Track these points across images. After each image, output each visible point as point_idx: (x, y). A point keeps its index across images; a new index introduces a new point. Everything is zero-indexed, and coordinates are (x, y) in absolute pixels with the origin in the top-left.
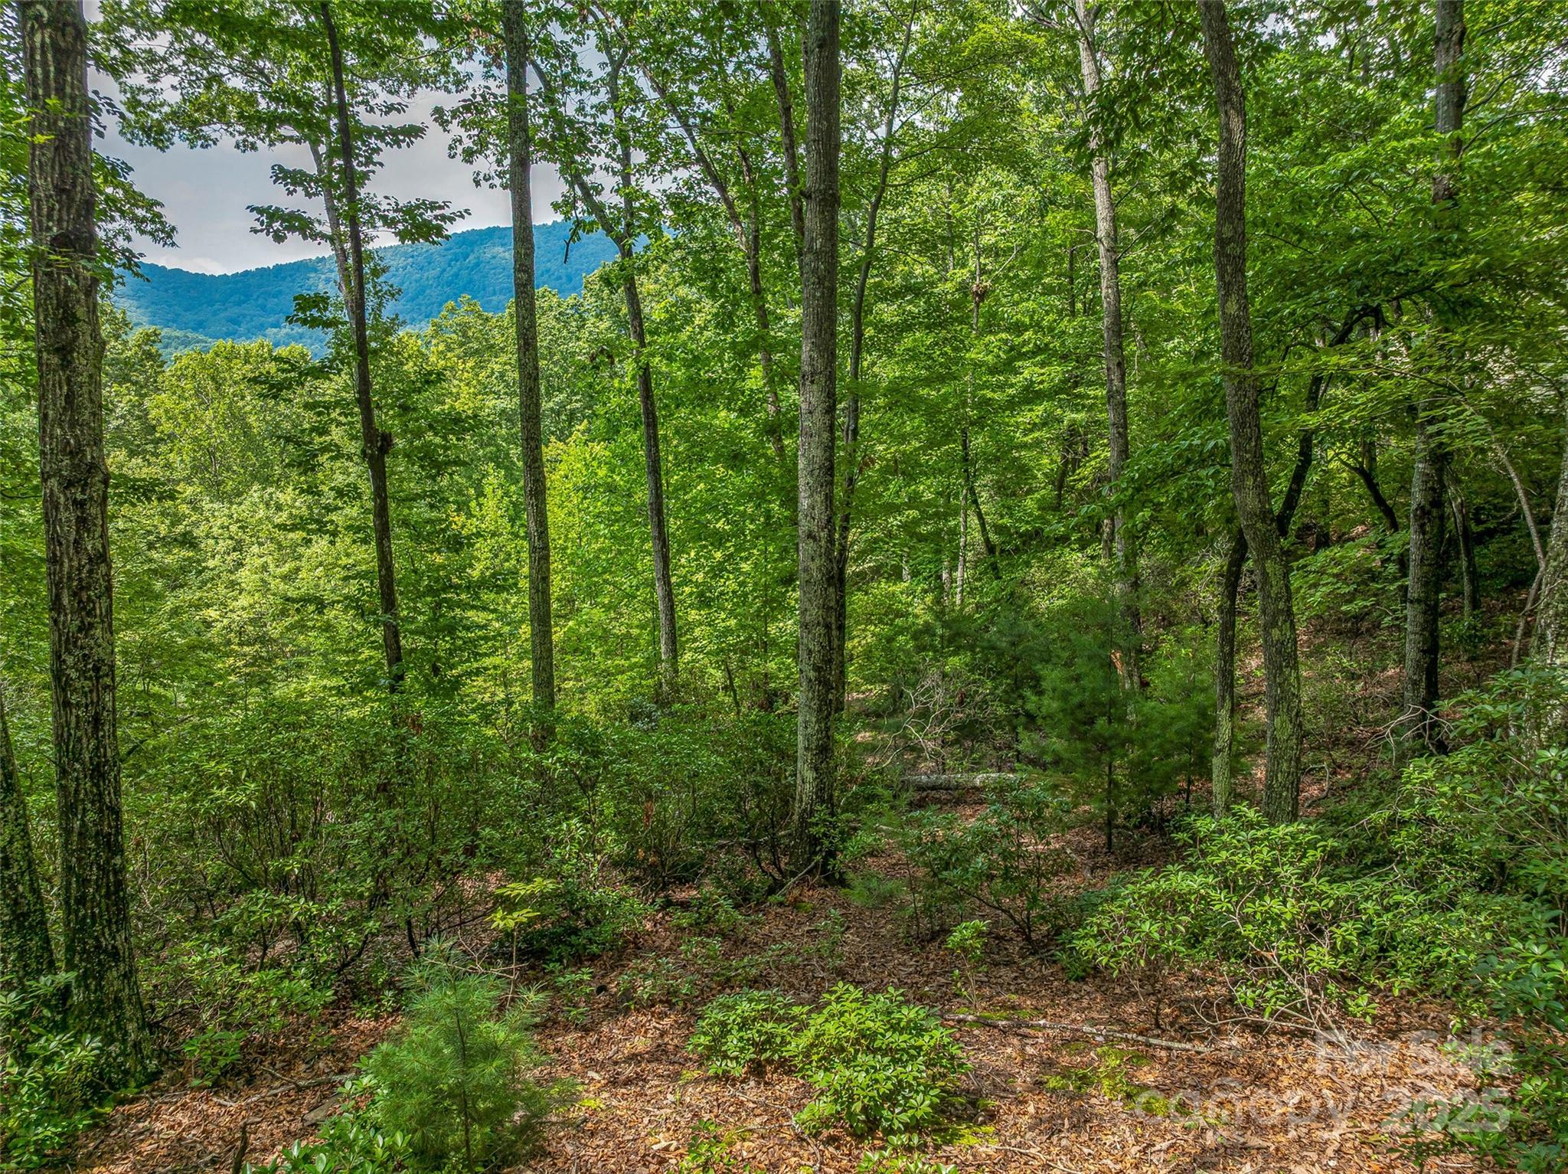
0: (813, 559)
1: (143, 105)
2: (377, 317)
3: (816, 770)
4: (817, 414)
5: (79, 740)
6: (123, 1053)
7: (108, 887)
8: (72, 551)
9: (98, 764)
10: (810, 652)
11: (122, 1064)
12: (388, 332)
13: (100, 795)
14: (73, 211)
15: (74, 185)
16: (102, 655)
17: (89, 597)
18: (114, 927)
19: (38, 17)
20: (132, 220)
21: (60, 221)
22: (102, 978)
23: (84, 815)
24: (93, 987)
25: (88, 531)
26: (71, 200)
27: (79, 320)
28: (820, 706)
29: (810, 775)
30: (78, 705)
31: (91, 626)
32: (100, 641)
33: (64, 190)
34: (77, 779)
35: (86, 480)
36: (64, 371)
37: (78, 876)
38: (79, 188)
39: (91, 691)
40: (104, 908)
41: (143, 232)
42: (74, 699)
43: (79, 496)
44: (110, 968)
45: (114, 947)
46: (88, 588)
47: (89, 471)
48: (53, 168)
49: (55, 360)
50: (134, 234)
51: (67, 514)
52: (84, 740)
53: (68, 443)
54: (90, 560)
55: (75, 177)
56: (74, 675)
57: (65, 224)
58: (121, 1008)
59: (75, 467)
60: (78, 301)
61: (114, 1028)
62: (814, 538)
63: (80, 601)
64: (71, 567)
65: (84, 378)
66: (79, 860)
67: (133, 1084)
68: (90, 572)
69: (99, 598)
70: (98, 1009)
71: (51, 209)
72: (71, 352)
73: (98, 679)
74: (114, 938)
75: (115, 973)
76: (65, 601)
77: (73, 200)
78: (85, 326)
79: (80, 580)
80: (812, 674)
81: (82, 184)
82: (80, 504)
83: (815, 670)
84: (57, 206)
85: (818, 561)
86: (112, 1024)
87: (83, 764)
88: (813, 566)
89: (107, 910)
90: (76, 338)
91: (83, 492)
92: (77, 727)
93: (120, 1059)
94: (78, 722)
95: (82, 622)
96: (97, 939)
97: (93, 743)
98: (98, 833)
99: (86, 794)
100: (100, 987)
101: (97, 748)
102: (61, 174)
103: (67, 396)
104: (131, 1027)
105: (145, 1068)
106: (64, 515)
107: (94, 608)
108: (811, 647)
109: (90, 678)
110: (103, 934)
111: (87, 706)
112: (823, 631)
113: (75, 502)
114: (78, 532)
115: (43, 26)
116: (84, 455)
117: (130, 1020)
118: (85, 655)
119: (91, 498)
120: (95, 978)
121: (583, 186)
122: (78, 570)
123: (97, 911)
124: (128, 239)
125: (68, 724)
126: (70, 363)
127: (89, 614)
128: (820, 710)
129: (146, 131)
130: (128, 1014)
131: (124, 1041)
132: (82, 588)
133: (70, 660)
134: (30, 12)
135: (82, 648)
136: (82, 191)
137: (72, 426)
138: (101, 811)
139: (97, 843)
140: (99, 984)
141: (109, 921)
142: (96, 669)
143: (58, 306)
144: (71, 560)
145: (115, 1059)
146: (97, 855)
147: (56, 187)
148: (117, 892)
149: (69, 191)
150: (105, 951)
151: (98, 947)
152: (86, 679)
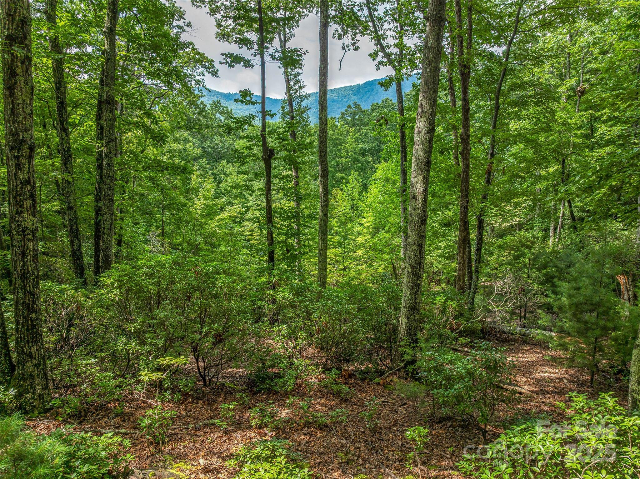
1: (222, 26)
2: (300, 106)
3: (408, 318)
5: (16, 262)
6: (33, 398)
7: (28, 326)
8: (13, 179)
9: (24, 273)
11: (32, 403)
12: (303, 112)
13: (25, 286)
14: (15, 24)
15: (15, 12)
16: (27, 225)
17: (21, 199)
18: (31, 344)
20: (205, 68)
21: (8, 29)
22: (24, 365)
23: (18, 294)
24: (21, 368)
25: (21, 170)
26: (13, 20)
27: (17, 75)
28: (412, 287)
29: (404, 321)
31: (22, 212)
32: (26, 219)
33: (10, 15)
34: (15, 278)
35: (19, 147)
36: (11, 97)
38: (17, 14)
39: (21, 241)
40: (26, 335)
41: (209, 72)
43: (16, 154)
44: (28, 361)
45: (30, 352)
46: (20, 195)
47: (21, 143)
48: (5, 4)
49: (7, 93)
50: (206, 73)
51: (11, 162)
52: (18, 262)
53: (12, 130)
54: (21, 183)
55: (16, 9)
56: (14, 233)
57: (11, 31)
58: (33, 379)
59: (15, 141)
60: (17, 66)
61: (29, 387)
63: (17, 201)
64: (13, 185)
65: (20, 101)
67: (37, 412)
68: (22, 188)
69: (26, 200)
70: (22, 378)
71: (5, 24)
72: (14, 89)
73: (25, 236)
74: (30, 349)
75: (30, 364)
76: (11, 200)
77: (15, 19)
78: (21, 78)
79: (17, 191)
80: (410, 269)
81: (20, 12)
82: (17, 158)
83: (411, 268)
84: (7, 22)
86: (28, 385)
87: (17, 272)
88: (414, 213)
89: (27, 336)
90: (16, 83)
91: (18, 152)
93: (31, 401)
94: (16, 254)
95: (17, 210)
96: (22, 348)
97: (22, 263)
98: (23, 303)
99: (19, 285)
100: (23, 369)
101: (24, 266)
102: (9, 7)
103: (12, 109)
104: (37, 388)
105: (44, 406)
107: (23, 204)
108: (410, 255)
109: (21, 235)
110: (25, 346)
111: (19, 247)
112: (416, 247)
113: (15, 157)
114: (16, 170)
116: (19, 136)
117: (38, 385)
118: (18, 225)
119: (22, 155)
120: (21, 364)
121: (381, 45)
122: (16, 187)
123: (22, 336)
124: (204, 75)
126: (13, 94)
127: (21, 206)
128: (412, 289)
129: (223, 36)
130: (36, 382)
131: (34, 393)
132: (17, 195)
133: (13, 226)
135: (17, 221)
136: (19, 16)
137: (14, 123)
138: (25, 293)
139: (23, 306)
140: (23, 367)
141: (28, 341)
142: (24, 231)
143: (9, 69)
144: (13, 182)
145: (29, 400)
146: (23, 312)
147: (7, 13)
148: (32, 329)
149: (12, 15)
150: (26, 354)
151: (23, 351)
152: (19, 235)
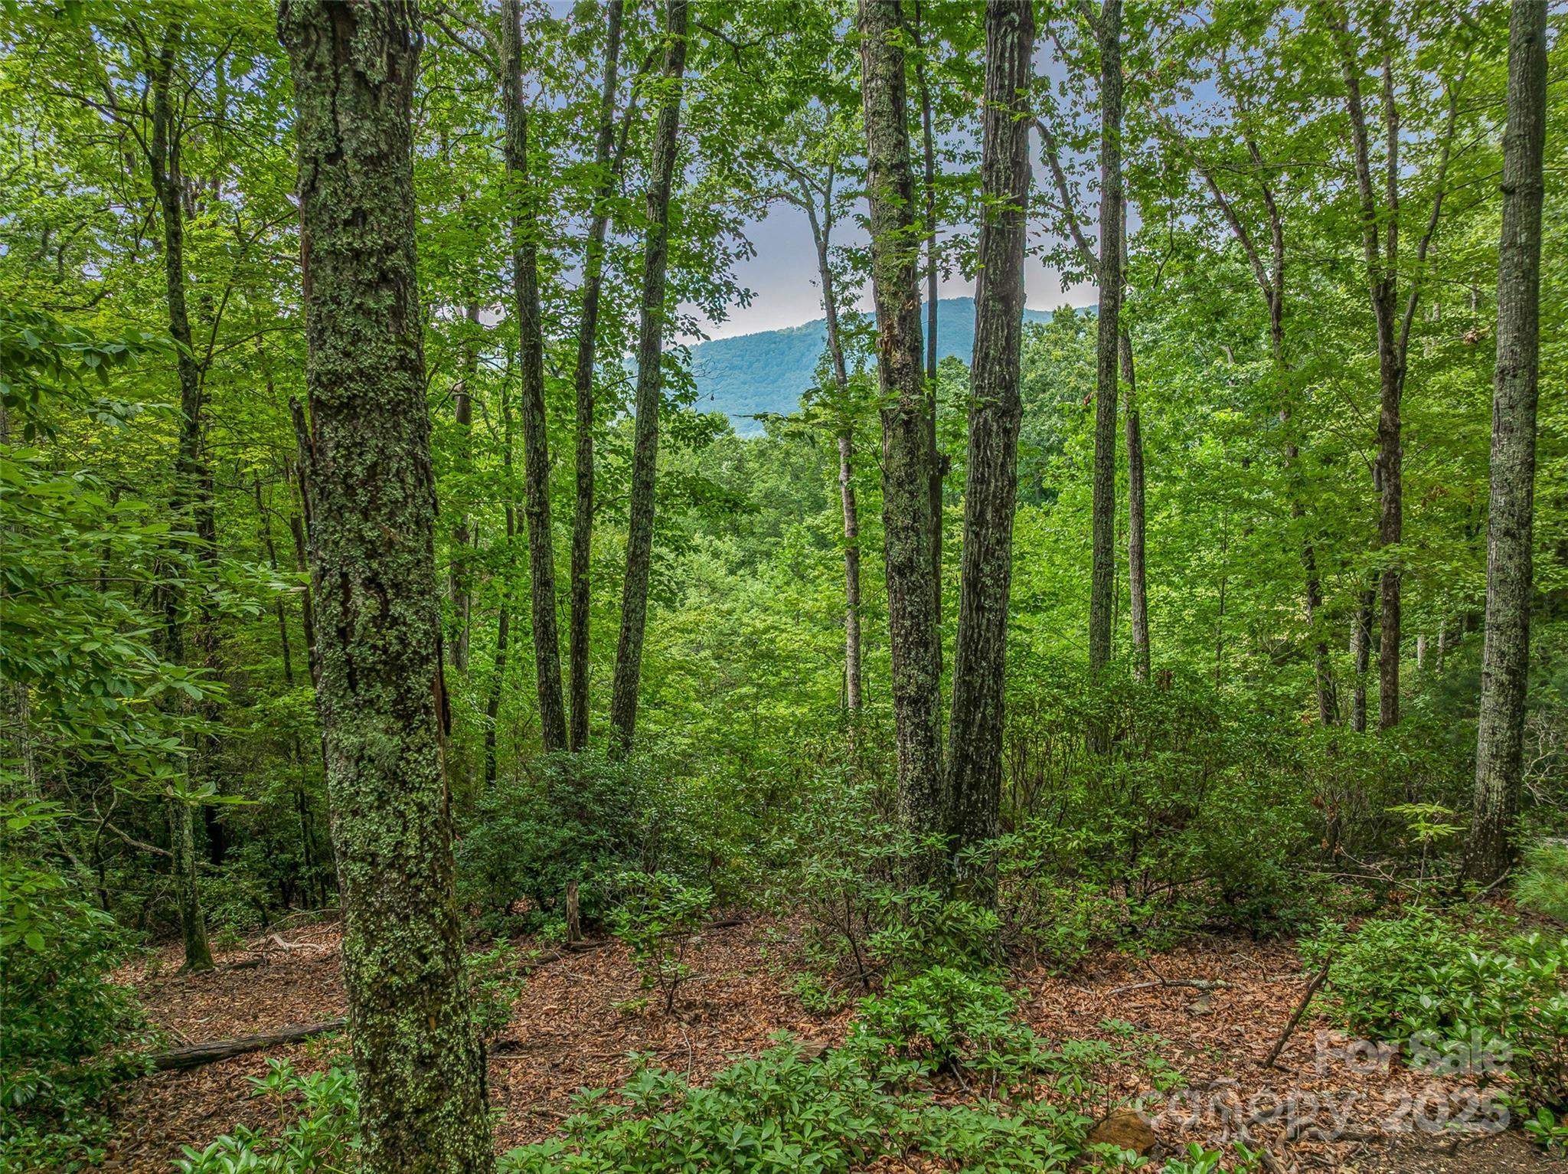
0: (1510, 557)
3: (1507, 778)
4: (1520, 409)
5: (988, 640)
10: (1502, 655)
19: (1011, 23)
23: (985, 708)
28: (1513, 712)
29: (1497, 784)
30: (990, 610)
37: (974, 763)
42: (987, 603)
49: (999, 306)
51: (997, 440)
56: (989, 582)
62: (1513, 536)
64: (996, 487)
66: (977, 749)
71: (1008, 179)
76: (989, 517)
80: (1504, 678)
83: (1508, 673)
85: (1516, 560)
88: (1511, 565)
92: (988, 630)
98: (993, 727)
99: (989, 690)
106: (994, 441)
108: (1505, 648)
111: (996, 611)
112: (1519, 632)
115: (1014, 29)
125: (979, 626)
128: (1513, 716)
133: (987, 569)
134: (1005, 20)
